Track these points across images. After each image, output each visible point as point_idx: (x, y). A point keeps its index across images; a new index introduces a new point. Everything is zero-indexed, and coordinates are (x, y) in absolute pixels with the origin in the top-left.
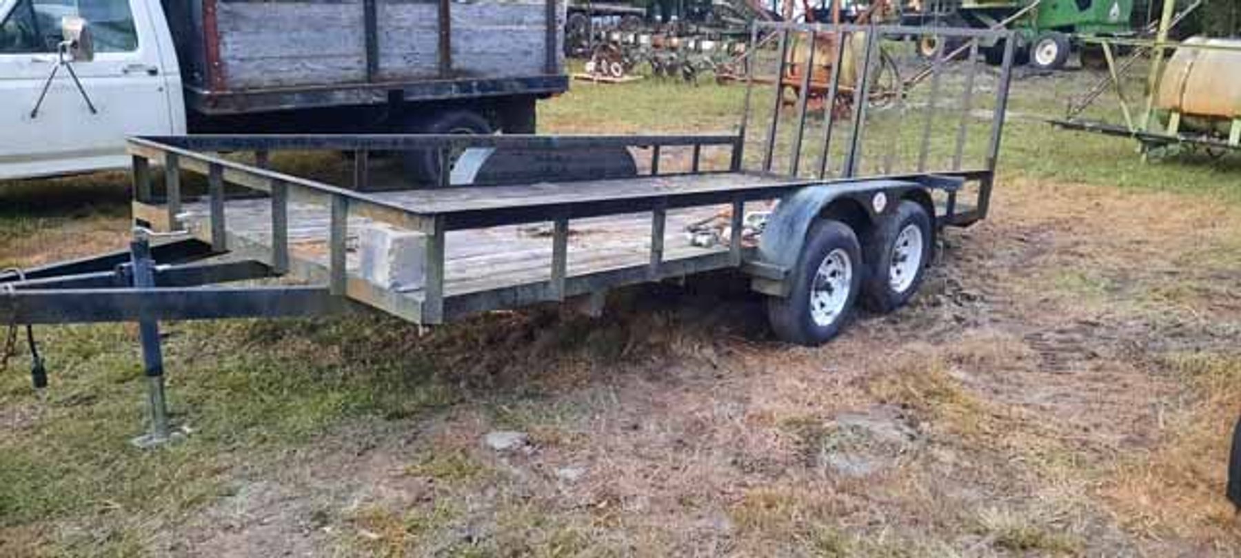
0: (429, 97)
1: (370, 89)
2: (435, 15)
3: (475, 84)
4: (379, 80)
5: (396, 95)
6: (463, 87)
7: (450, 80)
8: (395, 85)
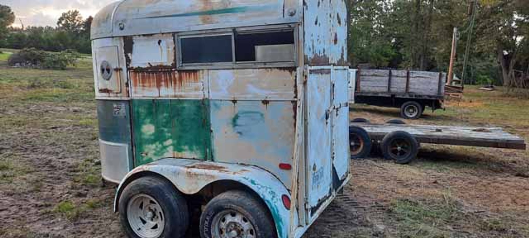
0: (400, 97)
1: (387, 94)
2: (406, 81)
4: (390, 92)
5: (393, 96)
6: (410, 96)
7: (407, 94)
8: (393, 94)
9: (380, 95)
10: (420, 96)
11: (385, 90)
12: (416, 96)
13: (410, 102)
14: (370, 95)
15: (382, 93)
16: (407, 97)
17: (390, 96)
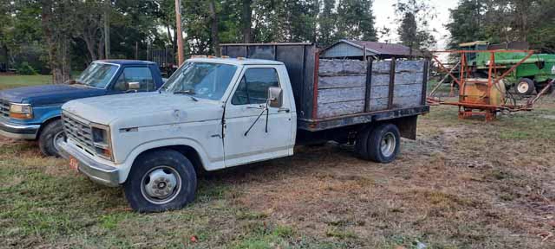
0: (384, 118)
1: (366, 116)
2: (389, 80)
3: (399, 111)
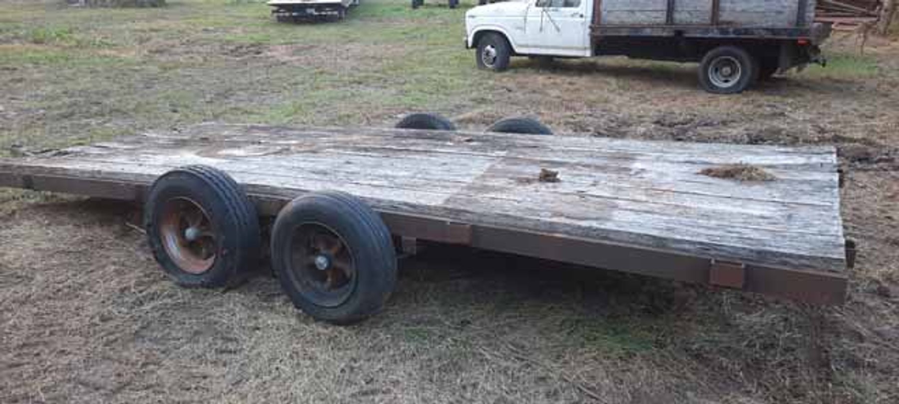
0: (698, 35)
1: (666, 29)
3: (732, 30)
4: (672, 24)
5: (679, 33)
6: (723, 31)
7: (715, 27)
8: (680, 28)
9: (648, 32)
10: (747, 31)
11: (662, 18)
12: (736, 31)
13: (721, 49)
14: (624, 33)
15: (651, 26)
16: (715, 34)
17: (672, 34)
